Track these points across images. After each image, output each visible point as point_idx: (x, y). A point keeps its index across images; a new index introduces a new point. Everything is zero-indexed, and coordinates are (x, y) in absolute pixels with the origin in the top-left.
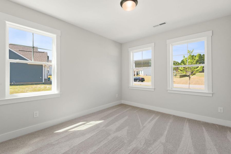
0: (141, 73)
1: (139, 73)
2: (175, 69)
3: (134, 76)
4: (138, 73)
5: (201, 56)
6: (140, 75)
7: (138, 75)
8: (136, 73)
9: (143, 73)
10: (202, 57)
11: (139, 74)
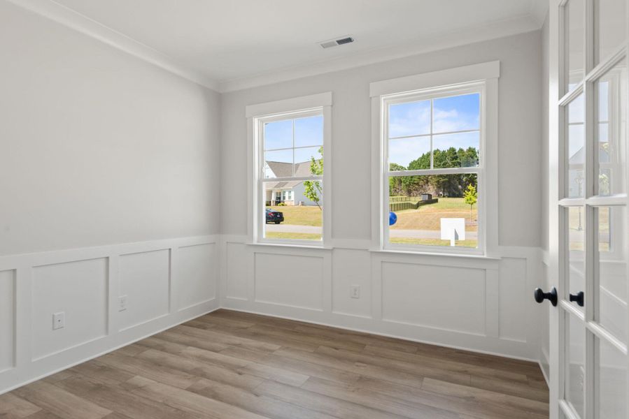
0: (290, 197)
1: (284, 198)
2: (394, 187)
3: (267, 205)
4: (280, 198)
5: (455, 153)
6: (286, 203)
7: (280, 202)
8: (274, 198)
9: (293, 198)
10: (457, 157)
11: (282, 199)
